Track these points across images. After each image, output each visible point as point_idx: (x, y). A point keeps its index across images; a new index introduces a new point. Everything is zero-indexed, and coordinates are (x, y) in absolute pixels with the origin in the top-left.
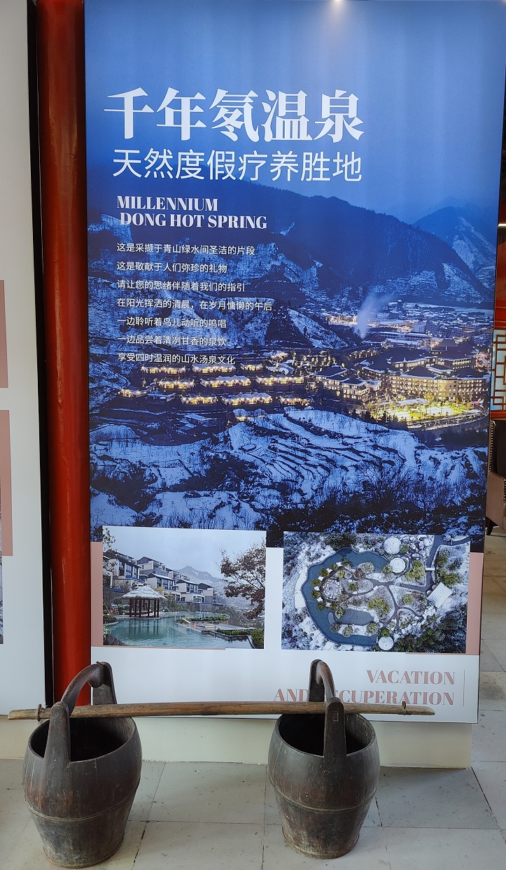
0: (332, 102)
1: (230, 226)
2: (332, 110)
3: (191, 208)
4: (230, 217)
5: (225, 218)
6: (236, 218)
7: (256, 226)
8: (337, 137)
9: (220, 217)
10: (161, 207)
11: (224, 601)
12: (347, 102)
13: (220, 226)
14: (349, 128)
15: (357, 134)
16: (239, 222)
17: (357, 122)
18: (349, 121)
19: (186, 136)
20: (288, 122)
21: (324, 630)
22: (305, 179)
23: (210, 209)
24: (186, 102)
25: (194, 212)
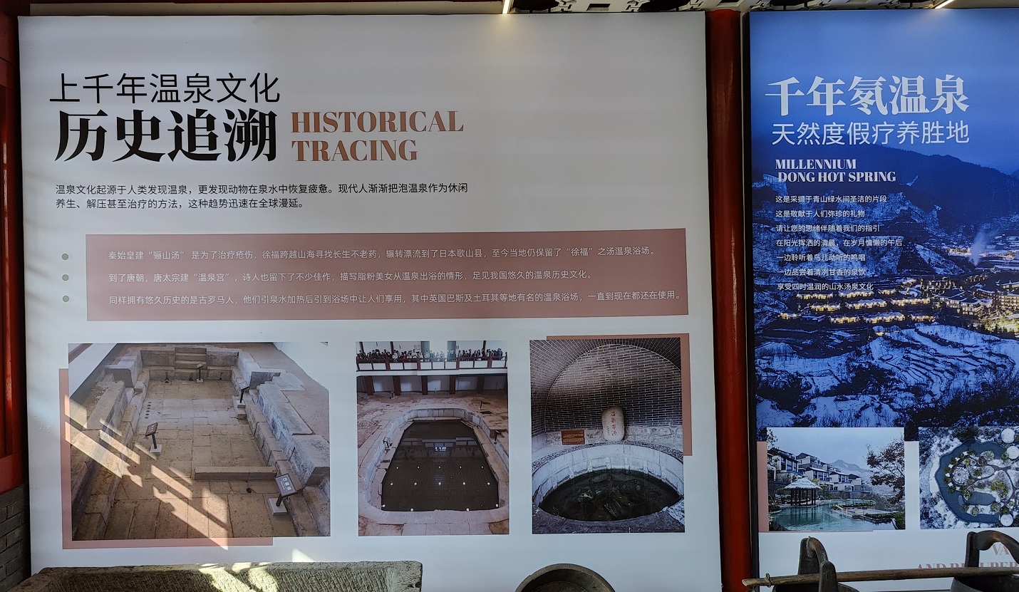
0: (944, 84)
1: (867, 180)
2: (944, 90)
3: (834, 167)
4: (867, 173)
5: (862, 174)
6: (871, 174)
7: (887, 179)
8: (949, 110)
9: (858, 174)
10: (811, 167)
11: (870, 489)
12: (955, 84)
13: (858, 180)
14: (958, 102)
15: (964, 107)
16: (873, 177)
17: (964, 98)
18: (958, 97)
19: (829, 112)
20: (910, 99)
21: (955, 511)
22: (925, 142)
23: (850, 168)
24: (829, 86)
25: (837, 170)
